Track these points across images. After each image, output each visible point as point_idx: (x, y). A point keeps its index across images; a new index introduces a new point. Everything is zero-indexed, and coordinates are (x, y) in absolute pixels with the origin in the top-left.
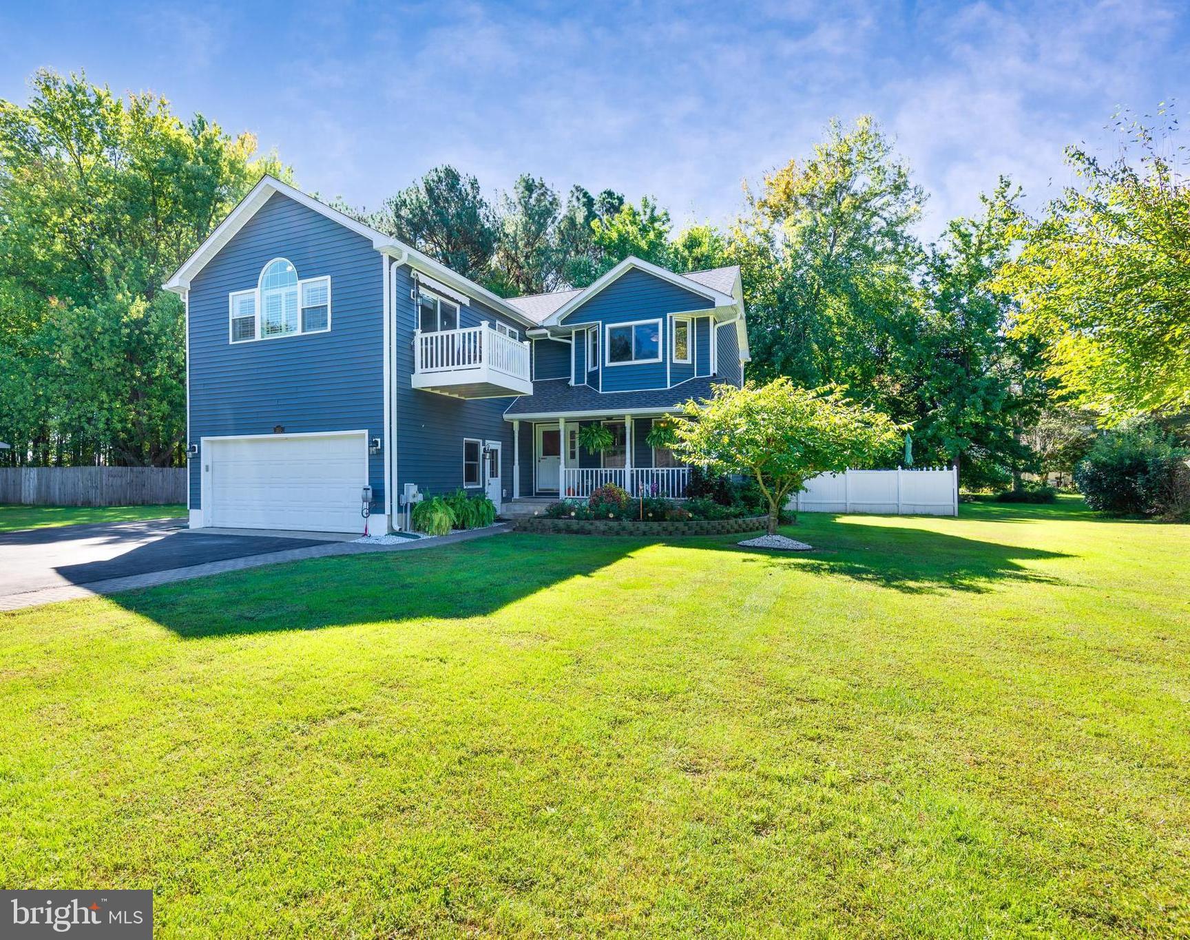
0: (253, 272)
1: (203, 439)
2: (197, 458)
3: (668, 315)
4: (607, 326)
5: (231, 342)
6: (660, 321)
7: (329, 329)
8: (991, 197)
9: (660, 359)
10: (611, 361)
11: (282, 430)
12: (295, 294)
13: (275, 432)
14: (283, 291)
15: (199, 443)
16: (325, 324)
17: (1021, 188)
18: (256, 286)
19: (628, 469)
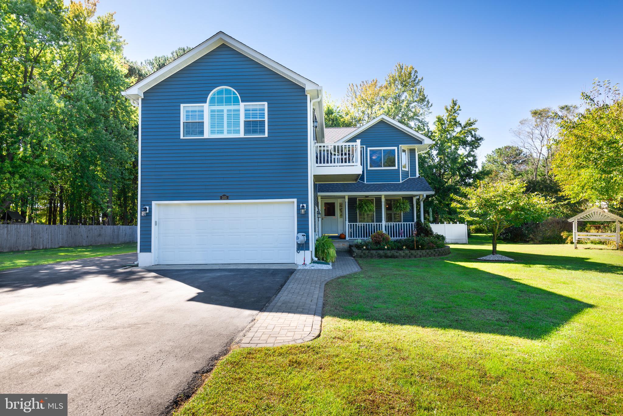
0: (203, 92)
1: (154, 203)
2: (148, 216)
3: (400, 146)
4: (369, 149)
5: (182, 137)
6: (396, 148)
7: (266, 135)
8: (449, 108)
9: (396, 168)
10: (371, 167)
11: (228, 198)
12: (239, 110)
13: (221, 198)
14: (225, 108)
15: (150, 206)
16: (264, 132)
17: (459, 107)
18: (205, 102)
19: (384, 223)
